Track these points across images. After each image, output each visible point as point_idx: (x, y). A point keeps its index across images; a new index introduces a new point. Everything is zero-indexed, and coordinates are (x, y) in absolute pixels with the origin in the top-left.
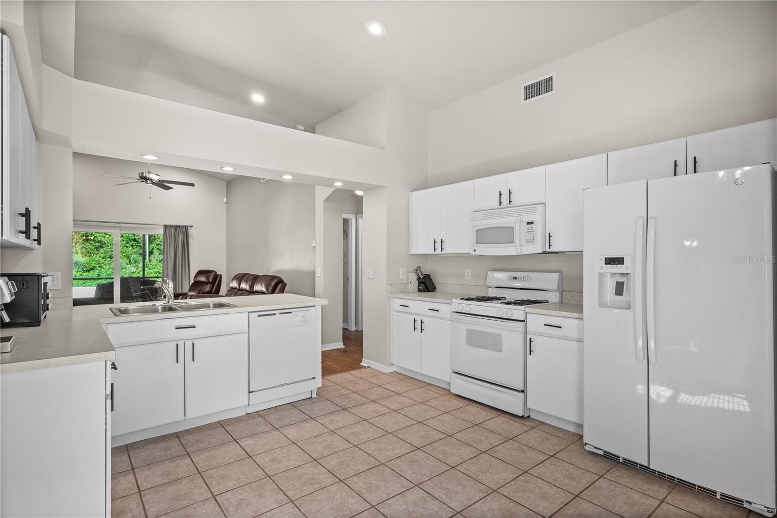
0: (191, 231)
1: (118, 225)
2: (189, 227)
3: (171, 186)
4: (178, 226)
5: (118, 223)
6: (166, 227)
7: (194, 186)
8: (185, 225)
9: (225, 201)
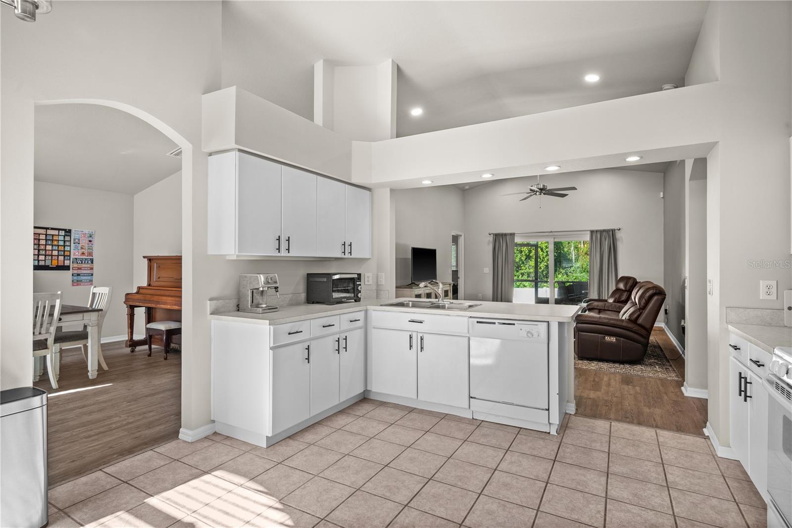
0: (618, 235)
1: (551, 234)
2: (617, 231)
3: (566, 193)
4: (604, 231)
5: (551, 232)
6: (592, 232)
7: (576, 189)
8: (612, 228)
9: (662, 195)
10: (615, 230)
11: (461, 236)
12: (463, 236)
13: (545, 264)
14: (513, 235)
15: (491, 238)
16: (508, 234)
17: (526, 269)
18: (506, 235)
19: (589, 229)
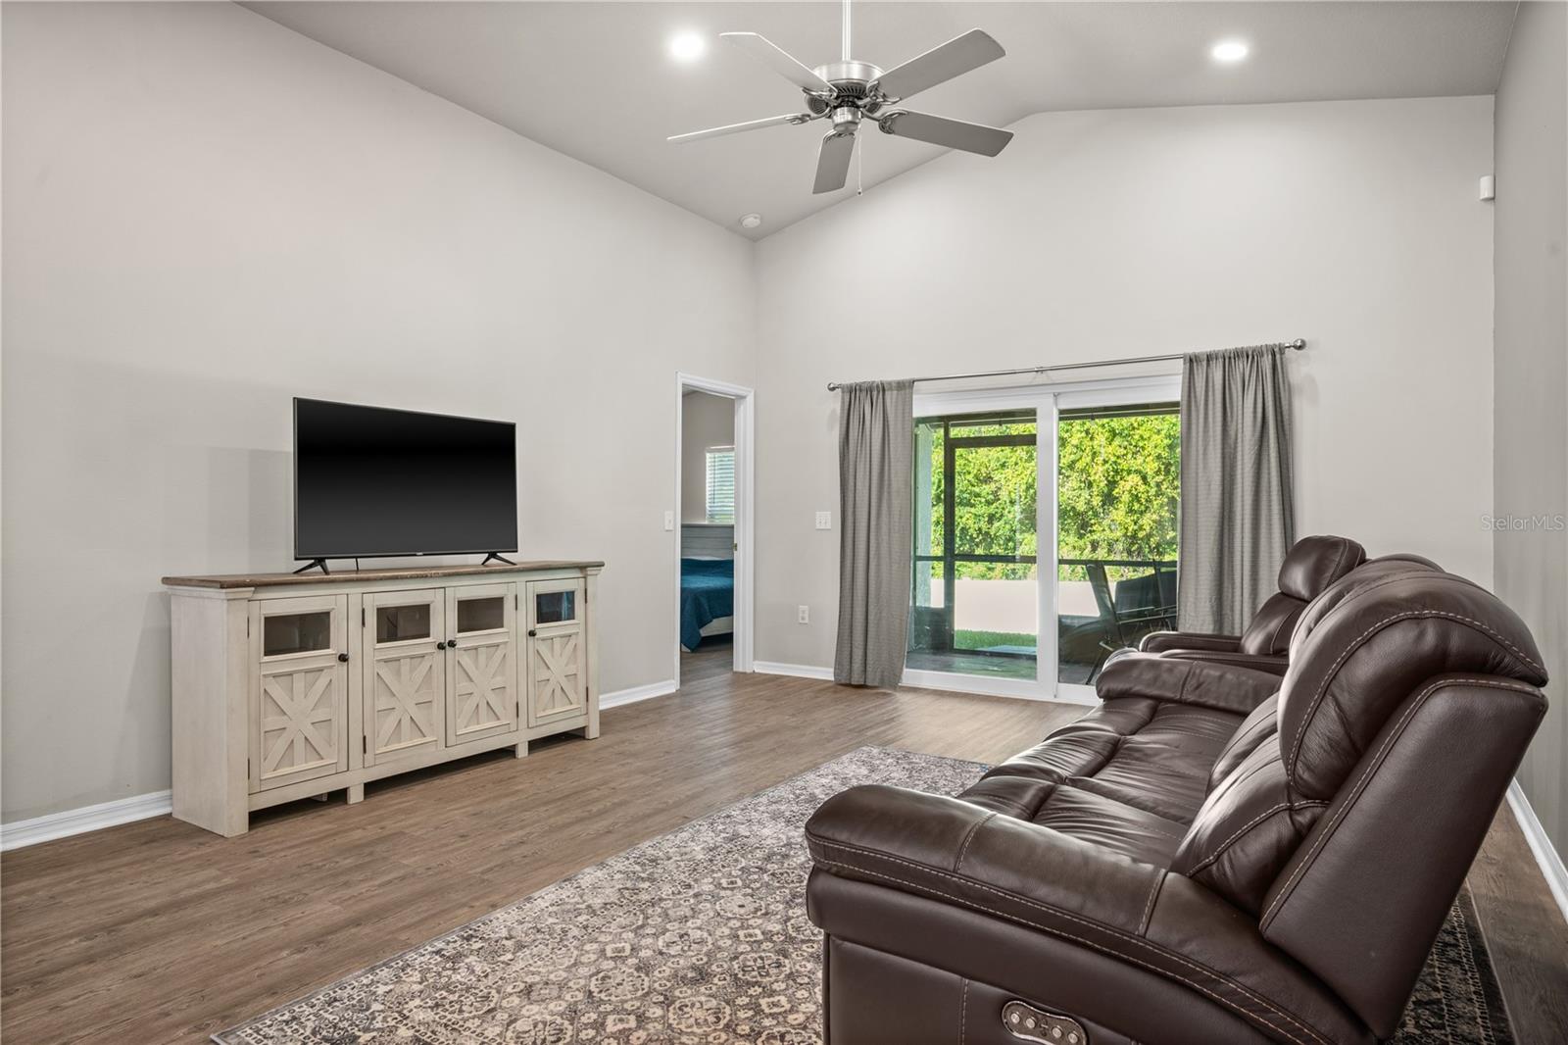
0: (1298, 370)
1: (1041, 378)
2: (1290, 353)
6: (1192, 361)
8: (1270, 342)
9: (1485, 188)
10: (1282, 349)
11: (743, 398)
12: (750, 400)
13: (1155, 517)
14: (906, 387)
15: (835, 404)
16: (890, 383)
17: (1104, 530)
18: (882, 388)
19: (1181, 351)
